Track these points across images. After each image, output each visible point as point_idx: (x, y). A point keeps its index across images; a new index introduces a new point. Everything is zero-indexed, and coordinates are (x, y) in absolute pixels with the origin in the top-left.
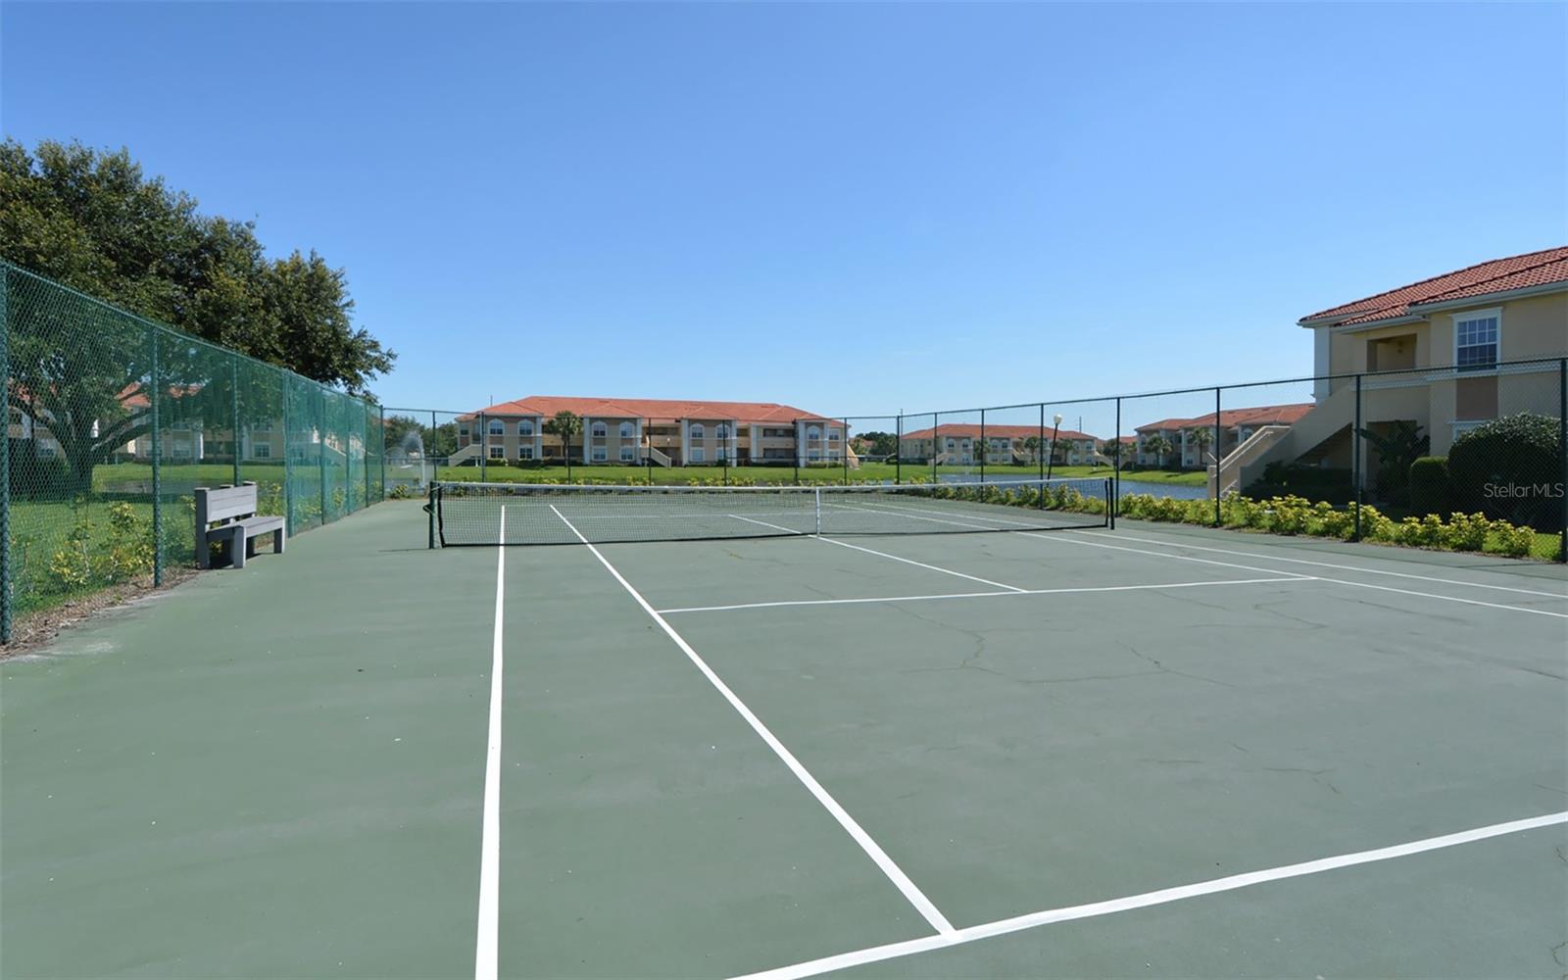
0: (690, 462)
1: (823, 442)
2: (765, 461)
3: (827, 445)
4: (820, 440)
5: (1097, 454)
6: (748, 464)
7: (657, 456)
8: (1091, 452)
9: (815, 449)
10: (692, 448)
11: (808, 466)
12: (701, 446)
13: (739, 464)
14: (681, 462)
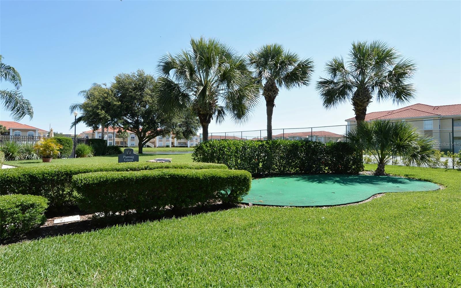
2: (179, 146)
6: (174, 146)
9: (192, 142)
10: (159, 142)
11: (190, 147)
13: (172, 147)
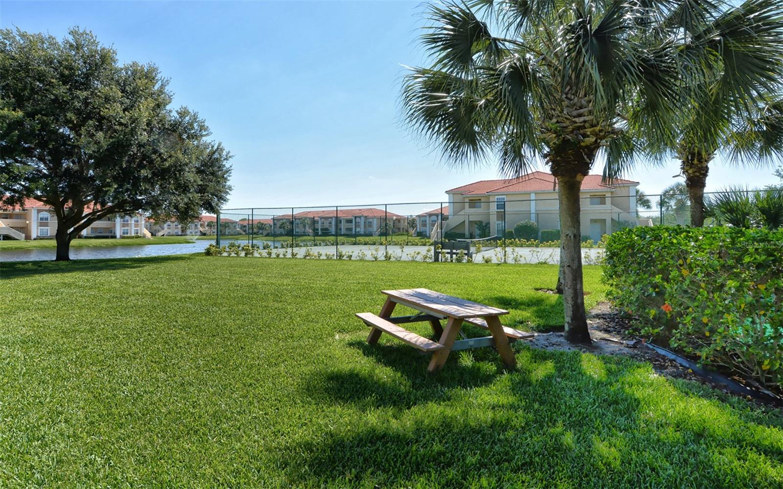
0: (37, 236)
1: (131, 224)
3: (133, 226)
4: (129, 222)
5: (238, 229)
7: (13, 233)
8: (236, 229)
10: (40, 228)
12: (47, 226)
14: (30, 236)
